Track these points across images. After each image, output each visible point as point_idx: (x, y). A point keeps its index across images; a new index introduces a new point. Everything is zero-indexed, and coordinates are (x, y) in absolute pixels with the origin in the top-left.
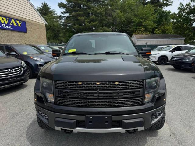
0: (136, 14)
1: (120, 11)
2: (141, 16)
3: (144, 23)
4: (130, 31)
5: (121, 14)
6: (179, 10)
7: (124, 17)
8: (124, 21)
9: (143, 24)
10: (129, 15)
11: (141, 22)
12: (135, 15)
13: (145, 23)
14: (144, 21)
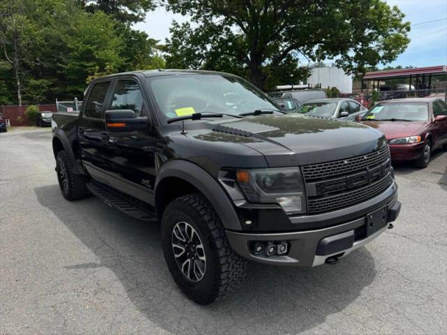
0: (72, 30)
1: (25, 17)
2: (87, 37)
3: (97, 54)
4: (64, 72)
5: (30, 26)
6: (172, 34)
7: (41, 35)
8: (43, 46)
9: (97, 57)
10: (55, 31)
11: (89, 52)
12: (71, 33)
13: (100, 54)
14: (97, 49)
